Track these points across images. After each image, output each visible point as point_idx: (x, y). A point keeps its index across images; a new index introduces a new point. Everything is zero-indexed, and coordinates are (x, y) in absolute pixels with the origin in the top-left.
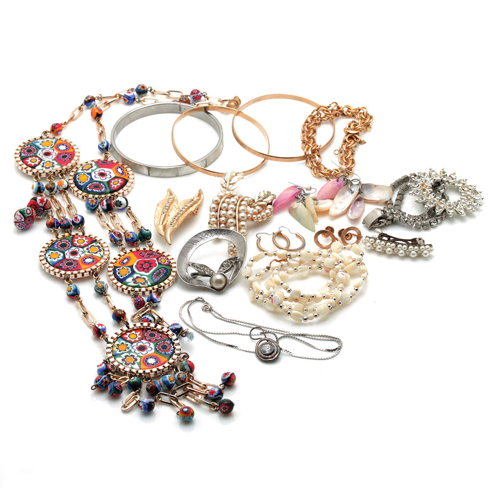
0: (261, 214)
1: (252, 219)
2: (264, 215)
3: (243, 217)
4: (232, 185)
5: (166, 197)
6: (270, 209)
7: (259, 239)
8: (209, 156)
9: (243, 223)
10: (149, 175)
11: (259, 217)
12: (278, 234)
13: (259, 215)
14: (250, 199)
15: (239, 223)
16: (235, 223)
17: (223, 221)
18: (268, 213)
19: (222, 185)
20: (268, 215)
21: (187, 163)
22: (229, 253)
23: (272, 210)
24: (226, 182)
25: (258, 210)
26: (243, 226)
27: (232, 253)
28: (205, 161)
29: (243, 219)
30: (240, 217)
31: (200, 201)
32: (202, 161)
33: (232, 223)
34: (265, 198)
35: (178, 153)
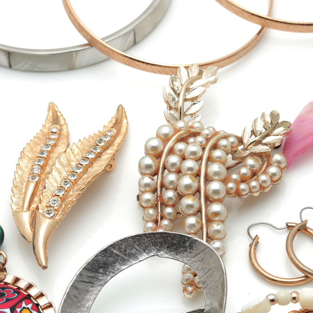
0: (257, 180)
1: (238, 193)
2: (264, 182)
3: (216, 192)
4: (190, 103)
5: (44, 126)
6: (279, 162)
7: (255, 243)
8: (141, 23)
9: (216, 207)
10: (10, 66)
11: (254, 187)
12: (299, 230)
13: (254, 183)
14: (232, 139)
15: (207, 206)
16: (197, 206)
17: (170, 199)
18: (274, 175)
19: (167, 102)
20: (275, 178)
21: (92, 42)
22: (185, 290)
23: (283, 165)
24: (178, 95)
25: (252, 166)
26: (217, 214)
27: (190, 289)
28: (132, 35)
29: (216, 197)
30: (210, 193)
31: (118, 140)
32: (125, 35)
33: (190, 206)
34: (268, 135)
35: (73, 18)
